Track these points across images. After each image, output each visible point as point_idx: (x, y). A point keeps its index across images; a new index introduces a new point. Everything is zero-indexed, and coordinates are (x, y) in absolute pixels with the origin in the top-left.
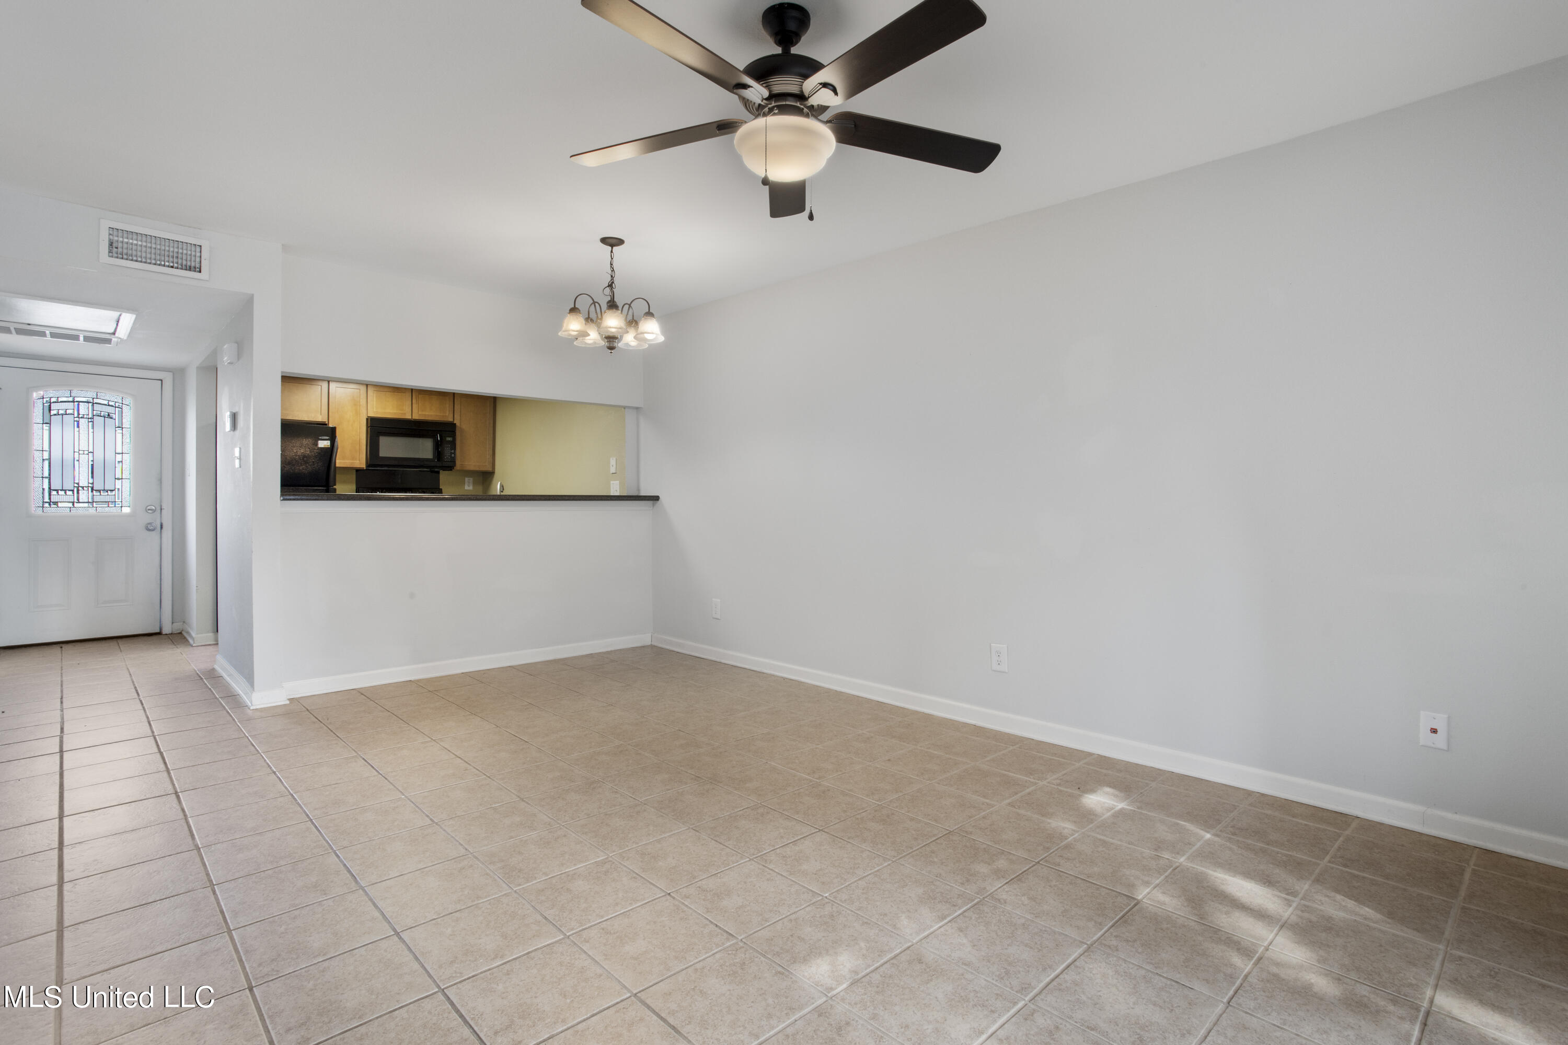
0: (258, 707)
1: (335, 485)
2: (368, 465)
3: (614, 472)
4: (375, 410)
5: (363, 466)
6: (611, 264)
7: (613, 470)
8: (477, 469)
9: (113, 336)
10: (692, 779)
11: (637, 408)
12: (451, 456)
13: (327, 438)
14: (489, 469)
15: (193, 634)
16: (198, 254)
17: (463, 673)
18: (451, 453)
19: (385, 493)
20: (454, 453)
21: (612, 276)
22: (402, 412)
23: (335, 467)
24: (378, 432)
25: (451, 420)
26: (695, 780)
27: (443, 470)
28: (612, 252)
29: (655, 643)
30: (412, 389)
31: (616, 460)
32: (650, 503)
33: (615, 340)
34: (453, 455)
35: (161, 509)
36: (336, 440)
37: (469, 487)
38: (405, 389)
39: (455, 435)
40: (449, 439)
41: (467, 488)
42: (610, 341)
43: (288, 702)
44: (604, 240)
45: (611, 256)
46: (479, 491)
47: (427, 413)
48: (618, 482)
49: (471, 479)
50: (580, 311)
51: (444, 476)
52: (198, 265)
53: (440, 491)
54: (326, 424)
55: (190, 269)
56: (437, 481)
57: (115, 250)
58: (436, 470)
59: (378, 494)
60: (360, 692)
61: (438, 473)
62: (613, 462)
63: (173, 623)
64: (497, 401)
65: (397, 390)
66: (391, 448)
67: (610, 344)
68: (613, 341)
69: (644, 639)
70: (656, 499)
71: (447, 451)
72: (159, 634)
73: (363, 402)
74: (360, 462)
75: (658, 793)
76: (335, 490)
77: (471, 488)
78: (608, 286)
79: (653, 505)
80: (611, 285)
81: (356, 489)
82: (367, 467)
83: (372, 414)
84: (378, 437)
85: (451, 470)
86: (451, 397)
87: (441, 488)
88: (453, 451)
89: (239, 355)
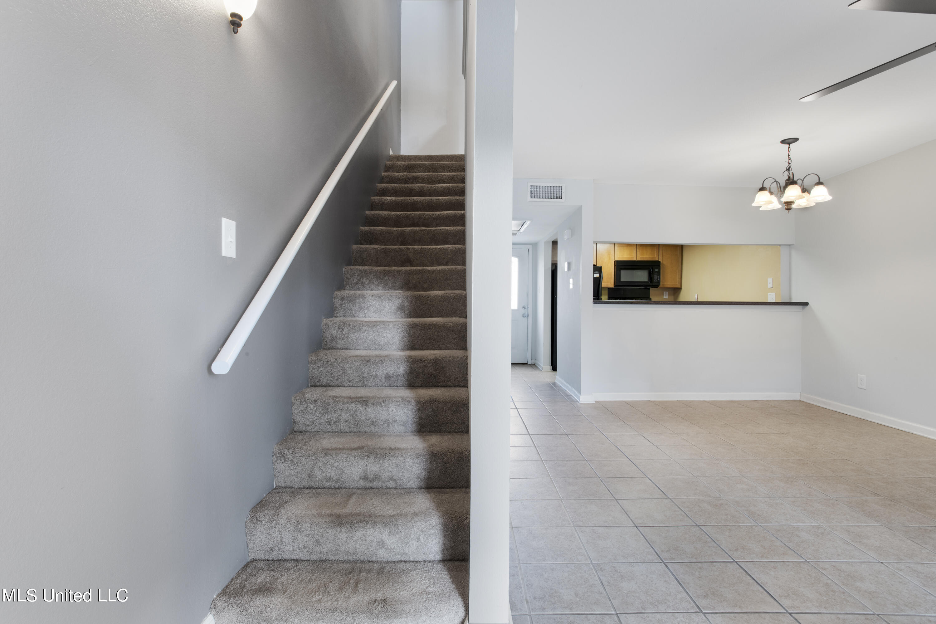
0: (583, 403)
1: (601, 296)
2: (615, 286)
3: (771, 287)
4: (618, 257)
5: (613, 286)
6: (789, 156)
7: (770, 285)
8: (672, 287)
9: (518, 232)
10: (871, 494)
11: (790, 245)
12: (657, 279)
13: (598, 272)
14: (679, 286)
15: (542, 365)
16: (561, 191)
17: (677, 401)
18: (658, 278)
19: (622, 300)
20: (660, 278)
21: (789, 163)
22: (632, 257)
23: (602, 287)
24: (620, 268)
25: (657, 259)
26: (874, 495)
27: (652, 288)
28: (789, 148)
29: (802, 399)
30: (637, 244)
31: (773, 279)
32: (801, 307)
33: (791, 204)
34: (659, 279)
35: (528, 308)
36: (602, 273)
37: (666, 297)
38: (633, 244)
39: (660, 268)
40: (656, 270)
41: (665, 297)
42: (788, 205)
43: (595, 402)
44: (783, 142)
45: (789, 150)
46: (672, 299)
47: (644, 257)
48: (775, 293)
49: (667, 292)
50: (766, 188)
51: (652, 291)
52: (560, 196)
53: (650, 299)
54: (595, 265)
55: (557, 198)
56: (649, 294)
57: (532, 195)
58: (648, 287)
59: (618, 300)
60: (627, 403)
61: (649, 289)
62: (770, 281)
63: (532, 359)
64: (684, 247)
65: (629, 245)
66: (626, 276)
67: (788, 207)
68: (790, 205)
69: (795, 396)
70: (806, 304)
71: (655, 277)
72: (527, 364)
73: (613, 252)
74: (611, 284)
75: (845, 496)
76: (601, 299)
77: (667, 297)
78: (787, 170)
79: (803, 309)
80: (788, 170)
81: (608, 298)
82: (614, 286)
83: (617, 259)
84: (620, 270)
85: (657, 287)
86: (657, 247)
87: (650, 297)
88: (659, 277)
89: (572, 234)
